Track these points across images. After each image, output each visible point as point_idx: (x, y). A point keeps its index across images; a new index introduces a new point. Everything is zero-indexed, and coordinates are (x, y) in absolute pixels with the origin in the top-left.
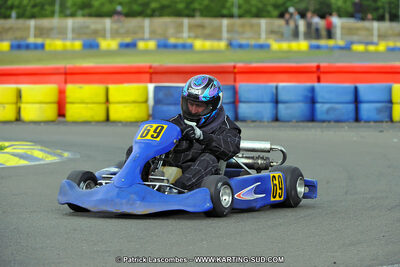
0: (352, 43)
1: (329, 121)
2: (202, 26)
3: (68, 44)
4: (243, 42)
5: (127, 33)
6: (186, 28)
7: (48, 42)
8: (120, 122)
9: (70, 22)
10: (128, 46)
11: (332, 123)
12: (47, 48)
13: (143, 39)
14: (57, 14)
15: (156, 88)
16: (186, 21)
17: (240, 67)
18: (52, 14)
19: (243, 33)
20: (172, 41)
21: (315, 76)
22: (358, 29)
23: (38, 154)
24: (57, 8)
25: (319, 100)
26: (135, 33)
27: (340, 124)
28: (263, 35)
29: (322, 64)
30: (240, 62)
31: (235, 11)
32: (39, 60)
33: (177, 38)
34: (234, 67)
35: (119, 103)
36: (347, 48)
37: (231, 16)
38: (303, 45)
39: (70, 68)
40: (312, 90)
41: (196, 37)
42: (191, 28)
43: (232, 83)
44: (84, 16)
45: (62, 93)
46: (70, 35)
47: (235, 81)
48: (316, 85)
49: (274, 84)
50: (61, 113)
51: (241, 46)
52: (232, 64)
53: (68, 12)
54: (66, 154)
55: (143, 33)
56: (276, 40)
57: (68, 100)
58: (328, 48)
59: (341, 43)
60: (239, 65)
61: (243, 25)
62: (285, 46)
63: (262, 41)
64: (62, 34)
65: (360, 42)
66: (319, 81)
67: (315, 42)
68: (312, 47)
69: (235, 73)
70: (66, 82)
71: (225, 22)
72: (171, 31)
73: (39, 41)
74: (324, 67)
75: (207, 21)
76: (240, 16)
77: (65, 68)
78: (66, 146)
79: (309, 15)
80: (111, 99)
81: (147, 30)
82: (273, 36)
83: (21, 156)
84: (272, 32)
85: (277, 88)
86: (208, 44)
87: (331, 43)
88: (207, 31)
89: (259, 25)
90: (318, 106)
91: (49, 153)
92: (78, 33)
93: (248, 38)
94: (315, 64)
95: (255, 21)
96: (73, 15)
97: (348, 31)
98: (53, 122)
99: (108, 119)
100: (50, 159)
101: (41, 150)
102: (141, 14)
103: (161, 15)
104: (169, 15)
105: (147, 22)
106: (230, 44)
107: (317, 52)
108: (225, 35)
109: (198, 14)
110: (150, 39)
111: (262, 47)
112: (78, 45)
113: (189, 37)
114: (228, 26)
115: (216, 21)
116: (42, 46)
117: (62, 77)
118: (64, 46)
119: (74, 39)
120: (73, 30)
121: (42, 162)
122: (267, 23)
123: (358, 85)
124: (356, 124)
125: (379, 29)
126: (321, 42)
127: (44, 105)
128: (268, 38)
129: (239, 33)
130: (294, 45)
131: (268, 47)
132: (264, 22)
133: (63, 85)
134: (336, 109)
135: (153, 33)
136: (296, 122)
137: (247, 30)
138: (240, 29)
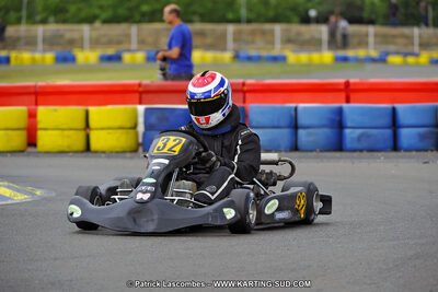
0: (387, 54)
1: (361, 151)
2: (202, 34)
3: (38, 56)
4: (253, 53)
5: (110, 43)
7: (13, 55)
8: (104, 152)
9: (40, 30)
10: (110, 58)
11: (365, 153)
12: (13, 62)
13: (129, 51)
14: (24, 21)
15: (147, 110)
17: (250, 85)
18: (18, 21)
19: (253, 42)
21: (343, 95)
22: (394, 36)
24: (24, 13)
25: (349, 124)
26: (120, 43)
27: (375, 154)
28: (278, 45)
29: (352, 80)
30: (250, 77)
31: (244, 13)
34: (244, 84)
35: (103, 129)
36: (382, 60)
37: (237, 21)
38: (327, 56)
39: (41, 87)
40: (340, 111)
43: (241, 104)
44: (57, 22)
45: (32, 115)
46: (40, 46)
47: (244, 102)
48: (345, 105)
49: (293, 105)
50: (32, 141)
51: (250, 59)
52: (241, 81)
53: (38, 18)
54: (38, 193)
55: (130, 42)
56: (294, 51)
57: (40, 126)
58: (358, 60)
59: (374, 53)
60: (249, 81)
61: (253, 33)
62: (304, 57)
63: (276, 52)
64: (30, 43)
65: (397, 53)
66: (348, 101)
67: (341, 53)
68: (338, 59)
69: (244, 92)
70: (37, 104)
71: (231, 28)
72: (164, 40)
73: (3, 54)
74: (355, 84)
75: (208, 27)
76: (249, 21)
77: (35, 87)
79: (333, 19)
80: (93, 123)
81: (134, 38)
82: (290, 46)
84: (288, 41)
85: (296, 109)
86: (209, 56)
87: (361, 53)
88: (209, 40)
89: (272, 32)
90: (348, 131)
91: (18, 191)
92: (50, 42)
93: (259, 49)
94: (342, 80)
95: (268, 26)
96: (44, 21)
97: (383, 39)
98: (22, 151)
99: (88, 148)
100: (20, 197)
101: (8, 187)
102: (128, 19)
103: (151, 21)
105: (134, 29)
106: (236, 57)
107: (345, 65)
108: (230, 44)
109: (198, 19)
110: (138, 50)
111: (275, 59)
112: (49, 57)
114: (234, 33)
115: (219, 27)
116: (7, 60)
117: (33, 98)
118: (33, 60)
119: (44, 51)
120: (44, 40)
121: (9, 202)
122: (283, 31)
123: (396, 105)
124: (394, 154)
125: (420, 37)
126: (350, 53)
127: (10, 132)
128: (282, 49)
129: (247, 43)
130: (316, 57)
131: (284, 59)
132: (278, 28)
133: (33, 107)
134: (369, 136)
135: (142, 42)
136: (320, 151)
137: (258, 38)
138: (250, 38)
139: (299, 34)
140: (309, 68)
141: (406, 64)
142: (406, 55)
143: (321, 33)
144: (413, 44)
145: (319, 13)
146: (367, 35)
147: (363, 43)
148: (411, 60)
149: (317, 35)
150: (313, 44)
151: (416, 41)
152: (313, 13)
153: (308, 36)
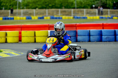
0: (113, 16)
1: (107, 42)
2: (65, 11)
3: (21, 17)
4: (78, 16)
5: (41, 14)
6: (60, 12)
7: (15, 17)
8: (39, 43)
9: (22, 11)
10: (41, 18)
11: (108, 42)
12: (15, 19)
13: (46, 16)
14: (17, 8)
15: (51, 31)
16: (60, 10)
19: (78, 14)
20: (55, 16)
21: (102, 27)
22: (115, 12)
23: (13, 53)
24: (18, 6)
25: (103, 34)
26: (43, 14)
27: (110, 42)
29: (104, 23)
30: (78, 23)
31: (76, 6)
32: (12, 23)
33: (57, 15)
34: (76, 25)
36: (112, 18)
37: (74, 8)
38: (98, 17)
39: (22, 26)
40: (101, 31)
41: (63, 15)
42: (61, 12)
43: (75, 30)
44: (26, 9)
45: (20, 33)
46: (22, 15)
47: (76, 29)
48: (102, 30)
49: (89, 30)
50: (20, 40)
51: (77, 18)
52: (75, 24)
53: (21, 7)
54: (22, 53)
55: (46, 14)
56: (89, 16)
57: (22, 36)
58: (105, 18)
59: (110, 16)
60: (77, 24)
61: (78, 11)
62: (91, 17)
63: (84, 16)
64: (19, 14)
65: (116, 16)
66: (103, 29)
67: (101, 16)
69: (76, 27)
70: (21, 30)
71: (72, 10)
72: (55, 13)
73: (12, 17)
74: (105, 24)
75: (66, 10)
76: (77, 8)
77: (21, 26)
78: (22, 51)
79: (99, 7)
80: (36, 35)
81: (47, 13)
83: (8, 54)
84: (87, 13)
85: (90, 31)
86: (67, 17)
87: (106, 16)
88: (67, 13)
89: (83, 11)
90: (103, 37)
91: (17, 53)
92: (25, 14)
93: (80, 15)
94: (102, 23)
95: (82, 9)
96: (23, 8)
97: (112, 13)
98: (18, 43)
99: (35, 42)
100: (17, 55)
101: (14, 52)
102: (45, 8)
104: (54, 8)
105: (47, 10)
106: (74, 17)
107: (102, 19)
108: (72, 14)
109: (63, 7)
110: (48, 16)
111: (84, 18)
112: (25, 18)
113: (61, 15)
114: (73, 11)
115: (69, 10)
116: (13, 19)
117: (20, 28)
118: (20, 18)
119: (23, 16)
120: (23, 13)
121: (14, 56)
122: (86, 10)
123: (115, 30)
124: (115, 42)
126: (104, 16)
127: (14, 38)
128: (86, 15)
129: (76, 14)
130: (95, 17)
131: (86, 18)
132: (85, 10)
133: (21, 31)
134: (109, 38)
135: (49, 14)
136: (96, 42)
137: (80, 13)
138: (77, 12)
139: (90, 11)
140: (93, 20)
143: (96, 11)
146: (108, 12)
147: (107, 14)
149: (95, 12)
150: (94, 14)
152: (94, 6)
153: (92, 12)
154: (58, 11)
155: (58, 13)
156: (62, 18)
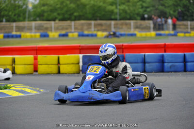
0: (178, 33)
1: (171, 72)
2: (101, 25)
3: (33, 34)
4: (123, 33)
5: (63, 29)
6: (93, 26)
7: (23, 34)
8: (66, 74)
9: (33, 24)
10: (64, 36)
11: (173, 73)
13: (71, 32)
14: (27, 20)
16: (93, 22)
19: (122, 28)
20: (86, 33)
21: (163, 49)
22: (180, 25)
25: (166, 61)
26: (67, 29)
27: (177, 73)
28: (132, 29)
29: (167, 44)
31: (118, 17)
33: (89, 31)
37: (115, 19)
38: (153, 33)
40: (163, 56)
41: (98, 30)
42: (95, 25)
43: (122, 54)
45: (35, 59)
46: (34, 30)
48: (164, 53)
49: (143, 54)
51: (121, 35)
52: (121, 44)
53: (32, 18)
54: (42, 91)
55: (71, 29)
56: (139, 32)
57: (39, 63)
58: (164, 35)
59: (172, 32)
61: (122, 24)
62: (144, 34)
63: (132, 31)
65: (182, 32)
67: (158, 32)
68: (157, 35)
69: (123, 49)
70: (37, 54)
71: (113, 22)
72: (85, 27)
73: (18, 33)
75: (103, 22)
76: (120, 20)
77: (36, 47)
80: (61, 62)
81: (73, 27)
82: (137, 30)
83: (20, 91)
84: (137, 27)
85: (145, 55)
86: (104, 34)
87: (167, 32)
88: (104, 28)
89: (130, 24)
90: (166, 64)
92: (38, 29)
93: (125, 31)
94: (163, 44)
95: (128, 22)
98: (32, 74)
99: (59, 72)
100: (34, 92)
101: (29, 88)
102: (69, 19)
103: (79, 20)
104: (84, 20)
105: (73, 23)
107: (160, 37)
108: (113, 29)
109: (98, 18)
110: (75, 32)
112: (38, 35)
113: (95, 31)
114: (114, 25)
115: (108, 22)
116: (20, 36)
117: (35, 52)
118: (31, 36)
119: (36, 33)
120: (35, 28)
121: (30, 94)
122: (134, 23)
124: (185, 73)
125: (191, 25)
126: (162, 32)
127: (27, 66)
128: (135, 31)
129: (120, 28)
130: (148, 34)
131: (135, 35)
132: (132, 22)
134: (174, 66)
135: (76, 28)
136: (155, 72)
137: (124, 27)
138: (121, 26)
139: (141, 25)
140: (145, 38)
141: (185, 37)
142: (185, 33)
143: (150, 24)
144: (188, 28)
145: (149, 16)
148: (187, 35)
149: (148, 25)
150: (147, 29)
151: (189, 27)
152: (146, 16)
153: (145, 25)
154: (90, 24)
155: (91, 28)
156: (96, 35)
